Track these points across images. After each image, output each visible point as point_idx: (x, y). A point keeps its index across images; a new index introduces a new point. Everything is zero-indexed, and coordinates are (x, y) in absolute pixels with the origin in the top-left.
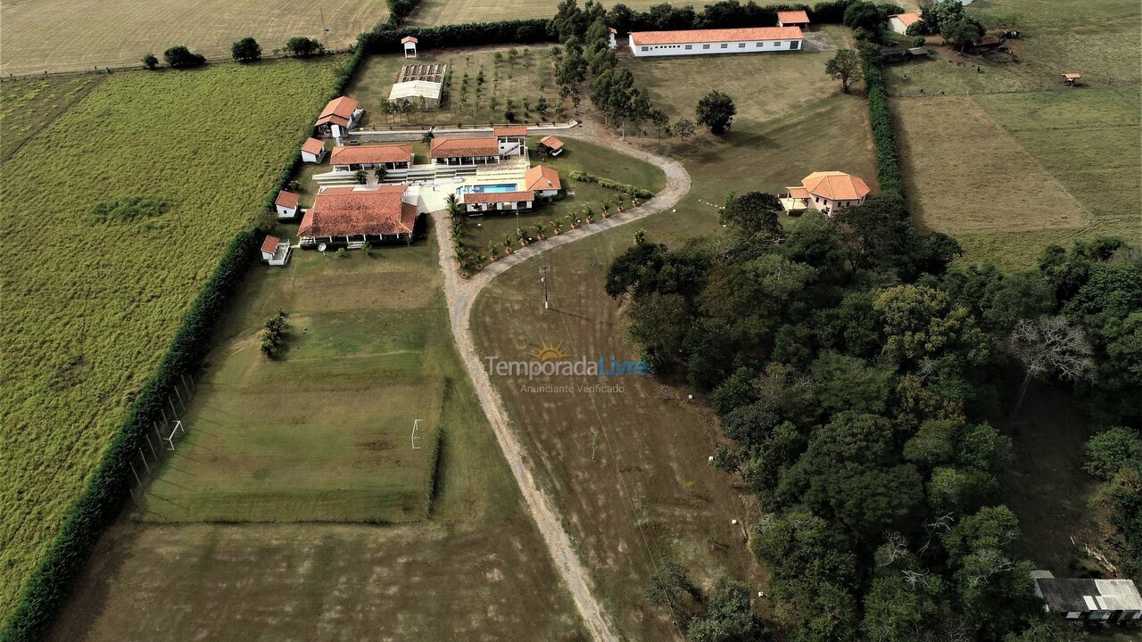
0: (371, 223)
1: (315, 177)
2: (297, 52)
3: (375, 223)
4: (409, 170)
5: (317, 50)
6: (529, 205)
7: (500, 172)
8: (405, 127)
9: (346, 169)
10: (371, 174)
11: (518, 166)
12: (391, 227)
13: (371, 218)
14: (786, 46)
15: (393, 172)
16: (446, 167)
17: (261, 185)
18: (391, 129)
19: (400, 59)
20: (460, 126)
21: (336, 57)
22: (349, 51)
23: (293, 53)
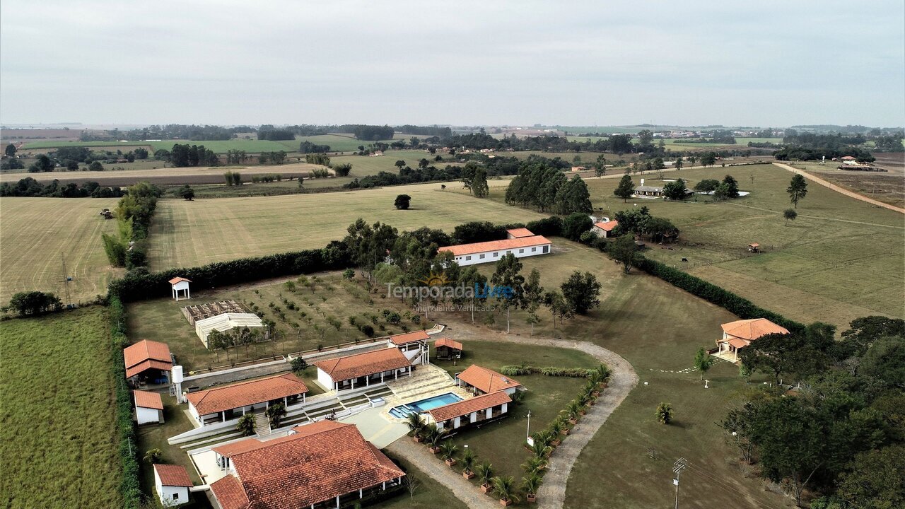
0: (339, 476)
1: (172, 440)
2: (23, 311)
3: (346, 475)
4: (304, 404)
5: (52, 307)
6: (504, 409)
7: (418, 385)
8: (243, 363)
9: (219, 419)
10: (261, 420)
11: (429, 375)
12: (372, 474)
14: (540, 251)
15: (291, 410)
16: (352, 392)
17: (87, 470)
18: (233, 366)
19: (170, 303)
20: (320, 349)
21: (84, 310)
22: (96, 303)
23: (18, 312)
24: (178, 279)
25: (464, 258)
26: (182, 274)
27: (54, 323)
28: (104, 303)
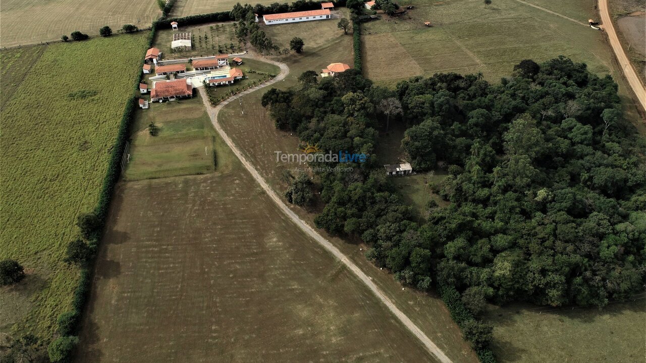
0: (177, 92)
1: (150, 78)
2: (127, 31)
4: (185, 73)
5: (135, 29)
6: (232, 82)
7: (220, 72)
8: (180, 58)
9: (162, 74)
10: (172, 76)
11: (226, 69)
12: (184, 93)
13: (176, 90)
14: (325, 17)
15: (180, 74)
16: (199, 71)
17: (130, 83)
18: (175, 59)
19: (172, 31)
20: (201, 56)
21: (145, 32)
22: (149, 29)
23: (125, 31)
24: (173, 23)
25: (284, 20)
26: (175, 20)
27: (135, 36)
28: (150, 29)
